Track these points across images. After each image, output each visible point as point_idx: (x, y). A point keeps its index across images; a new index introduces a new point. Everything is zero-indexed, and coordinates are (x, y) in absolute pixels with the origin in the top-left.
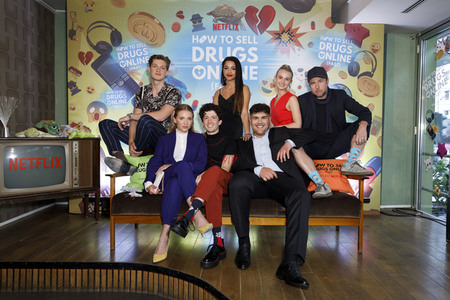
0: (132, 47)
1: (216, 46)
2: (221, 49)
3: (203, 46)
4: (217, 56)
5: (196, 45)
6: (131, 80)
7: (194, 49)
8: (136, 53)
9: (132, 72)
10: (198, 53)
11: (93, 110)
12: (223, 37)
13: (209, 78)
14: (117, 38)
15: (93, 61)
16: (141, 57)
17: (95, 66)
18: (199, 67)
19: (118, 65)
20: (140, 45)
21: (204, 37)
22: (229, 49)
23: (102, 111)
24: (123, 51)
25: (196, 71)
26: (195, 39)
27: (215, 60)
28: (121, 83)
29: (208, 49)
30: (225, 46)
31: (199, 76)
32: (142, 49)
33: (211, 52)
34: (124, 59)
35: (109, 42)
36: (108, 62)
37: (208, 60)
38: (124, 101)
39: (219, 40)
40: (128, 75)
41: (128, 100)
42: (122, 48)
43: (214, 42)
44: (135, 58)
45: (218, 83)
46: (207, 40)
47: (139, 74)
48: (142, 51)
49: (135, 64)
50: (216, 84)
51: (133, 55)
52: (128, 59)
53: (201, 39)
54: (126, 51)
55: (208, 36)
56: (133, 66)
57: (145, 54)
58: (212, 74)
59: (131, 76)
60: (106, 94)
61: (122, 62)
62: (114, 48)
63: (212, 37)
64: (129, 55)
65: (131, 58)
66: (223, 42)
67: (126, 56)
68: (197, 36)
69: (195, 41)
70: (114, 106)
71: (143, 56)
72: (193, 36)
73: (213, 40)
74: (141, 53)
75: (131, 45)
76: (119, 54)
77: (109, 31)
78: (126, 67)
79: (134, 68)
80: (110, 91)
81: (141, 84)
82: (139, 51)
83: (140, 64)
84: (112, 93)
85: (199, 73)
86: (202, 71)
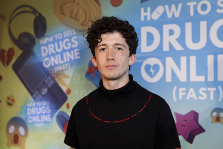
0: (58, 36)
1: (181, 22)
2: (189, 26)
4: (181, 40)
5: (147, 23)
6: (56, 86)
8: (63, 45)
9: (59, 73)
11: (12, 129)
12: (191, 5)
13: (169, 79)
14: (41, 27)
15: (14, 60)
16: (69, 51)
17: (16, 68)
19: (41, 64)
20: (68, 32)
21: (160, 9)
22: (203, 25)
23: (22, 131)
24: (46, 45)
25: (148, 67)
26: (145, 14)
27: (178, 47)
28: (45, 91)
29: (166, 28)
30: (196, 20)
31: (152, 77)
32: (70, 38)
33: (172, 33)
34: (48, 56)
35: (32, 33)
36: (31, 61)
37: (166, 48)
38: (47, 118)
39: (185, 10)
40: (53, 79)
41: (52, 116)
42: (46, 39)
43: (177, 15)
44: (61, 53)
45: (184, 89)
46: (165, 13)
47: (67, 77)
48: (70, 41)
49: (61, 62)
50: (181, 90)
51: (59, 48)
52: (53, 55)
53: (154, 13)
54: (51, 43)
55: (167, 7)
56: (59, 65)
57: (74, 46)
58: (173, 73)
59: (57, 80)
60: (26, 107)
61: (46, 59)
62: (37, 40)
63: (173, 6)
64: (55, 49)
65: (57, 53)
66: (192, 13)
67: (51, 50)
68: (149, 9)
69: (146, 17)
70: (36, 125)
71: (72, 49)
72: (142, 10)
73: (175, 11)
74: (69, 44)
75: (58, 33)
76: (42, 48)
77: (32, 18)
78: (51, 67)
79: (61, 68)
80: (32, 102)
81: (69, 91)
82: (67, 42)
83: (67, 62)
84: (34, 104)
85: (152, 71)
86: (156, 67)
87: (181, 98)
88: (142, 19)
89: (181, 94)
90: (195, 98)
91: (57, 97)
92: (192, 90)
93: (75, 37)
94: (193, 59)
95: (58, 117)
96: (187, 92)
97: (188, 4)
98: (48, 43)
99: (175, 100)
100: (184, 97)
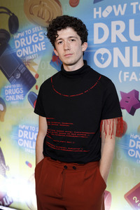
0: (28, 32)
1: (125, 19)
2: (132, 22)
3: (108, 21)
4: (126, 33)
5: (99, 20)
6: (27, 71)
7: (97, 26)
8: (32, 39)
9: (29, 62)
10: (101, 32)
12: (134, 4)
13: (116, 65)
14: (14, 24)
16: (37, 43)
18: (103, 51)
19: (15, 54)
20: (36, 29)
21: (109, 9)
23: (1, 107)
24: (19, 39)
25: (99, 56)
26: (97, 12)
27: (123, 39)
28: (18, 76)
29: (114, 24)
31: (103, 64)
32: (38, 33)
33: (118, 27)
34: (21, 48)
35: (7, 29)
37: (114, 40)
38: (20, 97)
39: (129, 9)
40: (25, 66)
41: (24, 96)
42: (19, 34)
43: (123, 13)
44: (31, 46)
45: (128, 73)
46: (113, 12)
47: (36, 64)
48: (38, 36)
49: (31, 53)
50: (125, 73)
51: (29, 41)
52: (24, 47)
53: (105, 12)
54: (23, 37)
55: (114, 7)
56: (29, 55)
57: (40, 40)
58: (119, 60)
59: (28, 67)
60: (4, 89)
61: (19, 51)
62: (11, 35)
63: (120, 6)
64: (25, 42)
65: (28, 46)
66: (134, 12)
67: (23, 43)
68: (100, 9)
69: (97, 15)
70: (12, 103)
71: (39, 42)
72: (95, 9)
73: (121, 10)
74: (37, 38)
75: (27, 30)
76: (16, 41)
77: (7, 17)
78: (23, 57)
79: (30, 58)
80: (8, 85)
81: (37, 76)
82: (35, 37)
83: (36, 53)
84: (10, 87)
85: (102, 58)
86: (106, 56)
87: (125, 80)
88: (95, 17)
89: (125, 77)
90: (137, 80)
91: (28, 80)
92: (134, 74)
93: (42, 33)
94: (135, 49)
95: (29, 96)
96: (130, 75)
97: (132, 4)
98: (20, 37)
99: (121, 81)
100: (128, 79)
